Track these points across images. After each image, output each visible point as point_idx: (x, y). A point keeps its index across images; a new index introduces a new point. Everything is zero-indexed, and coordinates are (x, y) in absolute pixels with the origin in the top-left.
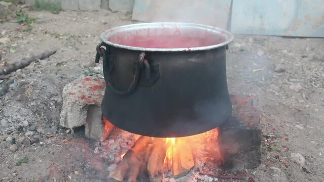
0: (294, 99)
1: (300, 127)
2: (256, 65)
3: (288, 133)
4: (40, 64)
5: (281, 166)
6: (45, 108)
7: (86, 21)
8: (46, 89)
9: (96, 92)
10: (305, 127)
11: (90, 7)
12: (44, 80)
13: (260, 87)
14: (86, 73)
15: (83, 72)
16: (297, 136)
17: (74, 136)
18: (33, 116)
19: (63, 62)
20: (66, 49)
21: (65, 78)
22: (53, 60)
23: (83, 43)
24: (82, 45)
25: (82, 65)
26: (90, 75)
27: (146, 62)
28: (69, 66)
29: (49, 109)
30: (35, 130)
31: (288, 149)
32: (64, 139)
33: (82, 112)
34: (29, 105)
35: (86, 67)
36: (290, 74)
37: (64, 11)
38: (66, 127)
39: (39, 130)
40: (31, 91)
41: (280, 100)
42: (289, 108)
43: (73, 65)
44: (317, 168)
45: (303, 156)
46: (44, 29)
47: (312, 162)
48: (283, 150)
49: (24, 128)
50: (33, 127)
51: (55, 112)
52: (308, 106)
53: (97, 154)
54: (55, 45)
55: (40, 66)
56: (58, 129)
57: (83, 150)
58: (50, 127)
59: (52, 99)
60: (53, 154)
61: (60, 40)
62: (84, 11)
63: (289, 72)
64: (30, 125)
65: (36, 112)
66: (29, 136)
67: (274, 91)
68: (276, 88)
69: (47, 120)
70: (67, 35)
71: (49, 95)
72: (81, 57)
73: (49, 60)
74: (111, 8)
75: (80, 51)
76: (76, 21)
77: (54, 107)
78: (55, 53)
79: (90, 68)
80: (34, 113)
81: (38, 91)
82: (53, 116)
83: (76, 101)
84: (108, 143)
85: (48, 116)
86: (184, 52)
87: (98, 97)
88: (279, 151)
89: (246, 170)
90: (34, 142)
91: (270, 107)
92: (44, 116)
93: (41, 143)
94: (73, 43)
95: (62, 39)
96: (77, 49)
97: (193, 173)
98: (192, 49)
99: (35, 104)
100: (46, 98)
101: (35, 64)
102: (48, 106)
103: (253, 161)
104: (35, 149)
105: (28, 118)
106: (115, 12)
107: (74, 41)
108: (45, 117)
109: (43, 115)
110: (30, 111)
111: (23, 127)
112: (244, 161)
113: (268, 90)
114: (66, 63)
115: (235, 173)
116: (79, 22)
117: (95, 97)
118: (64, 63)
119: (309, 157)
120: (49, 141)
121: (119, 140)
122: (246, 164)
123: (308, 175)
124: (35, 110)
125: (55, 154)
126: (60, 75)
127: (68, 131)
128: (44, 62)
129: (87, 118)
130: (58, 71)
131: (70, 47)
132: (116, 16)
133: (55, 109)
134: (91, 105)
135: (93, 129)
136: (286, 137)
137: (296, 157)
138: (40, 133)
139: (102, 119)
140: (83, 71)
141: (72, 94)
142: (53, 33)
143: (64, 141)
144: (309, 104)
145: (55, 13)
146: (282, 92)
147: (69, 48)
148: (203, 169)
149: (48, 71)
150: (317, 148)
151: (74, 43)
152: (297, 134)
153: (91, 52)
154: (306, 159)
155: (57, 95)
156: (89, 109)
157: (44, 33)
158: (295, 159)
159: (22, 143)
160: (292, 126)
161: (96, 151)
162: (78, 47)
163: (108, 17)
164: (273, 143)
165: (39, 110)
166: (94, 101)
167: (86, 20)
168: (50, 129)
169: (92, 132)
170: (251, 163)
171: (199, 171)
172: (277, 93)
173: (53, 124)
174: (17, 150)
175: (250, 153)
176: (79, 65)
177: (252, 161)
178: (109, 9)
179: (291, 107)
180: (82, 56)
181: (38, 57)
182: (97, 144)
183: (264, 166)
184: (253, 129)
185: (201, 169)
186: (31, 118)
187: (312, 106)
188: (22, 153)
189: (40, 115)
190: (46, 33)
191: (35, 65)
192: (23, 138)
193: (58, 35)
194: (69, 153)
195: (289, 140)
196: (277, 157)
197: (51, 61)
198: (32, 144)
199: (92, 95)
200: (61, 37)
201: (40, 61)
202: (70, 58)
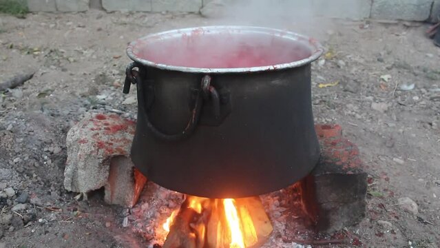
0: (382, 123)
1: (399, 160)
2: (322, 78)
3: (386, 171)
4: (11, 96)
5: (389, 218)
6: (37, 165)
7: (70, 28)
8: (34, 135)
9: (118, 136)
10: (405, 160)
11: (74, 7)
12: (28, 121)
13: (334, 108)
14: (85, 105)
15: (81, 104)
16: (399, 174)
17: (88, 204)
18: (19, 179)
19: (47, 91)
20: (48, 70)
21: (59, 115)
22: (32, 89)
23: (72, 60)
24: (70, 62)
25: (77, 94)
26: (93, 108)
27: (213, 90)
28: (58, 97)
29: (42, 165)
30: (27, 201)
31: (392, 193)
32: (75, 210)
33: (101, 168)
34: (11, 162)
35: (83, 96)
36: (368, 87)
37: (34, 14)
38: (74, 191)
39: (33, 200)
40: (11, 139)
41: (363, 124)
42: (379, 135)
43: (63, 95)
44: (435, 216)
45: (413, 200)
46: (6, 41)
47: (428, 208)
48: (386, 195)
49: (8, 201)
50: (23, 197)
51: (52, 169)
52: (401, 131)
53: (128, 228)
54: (30, 66)
55: (11, 98)
56: (61, 196)
57: (108, 224)
58: (49, 193)
59: (46, 149)
60: (63, 236)
61: (34, 57)
62: (65, 13)
63: (366, 85)
64: (17, 195)
65: (24, 172)
66: (19, 211)
67: (354, 113)
68: (356, 108)
69: (42, 183)
70: (45, 50)
71: (39, 143)
72: (73, 81)
73: (24, 89)
74: (104, 6)
75: (69, 72)
76: (55, 27)
77: (50, 161)
78: (31, 77)
79: (91, 97)
80: (21, 174)
81: (22, 139)
82: (50, 176)
83: (92, 152)
84: (141, 208)
85: (43, 177)
86: (268, 72)
87: (122, 143)
88: (382, 197)
89: (346, 229)
90: (29, 221)
91: (354, 135)
92: (36, 178)
93: (40, 220)
94: (56, 61)
95: (37, 55)
96: (64, 70)
97: (274, 241)
98: (279, 67)
99: (21, 160)
100: (35, 149)
101: (3, 95)
102: (41, 161)
103: (355, 215)
104: (33, 231)
105: (12, 183)
106: (111, 13)
107: (57, 57)
108: (39, 179)
109: (35, 175)
110: (14, 172)
111: (7, 198)
112: (342, 216)
113: (346, 113)
114: (52, 91)
115: (332, 235)
116: (59, 29)
117: (118, 144)
118: (50, 92)
119: (421, 201)
120: (52, 216)
121: (156, 202)
122: (346, 221)
123: (426, 226)
124: (21, 169)
125: (66, 236)
126: (48, 111)
127: (78, 197)
128: (17, 92)
129: (109, 175)
130: (43, 104)
131: (52, 67)
132: (113, 18)
133: (53, 165)
134: (115, 157)
135: (117, 190)
136: (385, 177)
137: (406, 204)
138: (36, 205)
139: (133, 175)
140: (82, 102)
141: (83, 142)
142: (22, 47)
143: (75, 213)
144: (403, 127)
145: (19, 18)
146: (365, 114)
147: (52, 69)
148: (285, 234)
149: (27, 106)
150: (428, 188)
151: (59, 61)
152: (398, 171)
153: (87, 73)
154: (418, 205)
155: (52, 142)
156: (112, 162)
157: (7, 48)
158: (405, 207)
159: (10, 225)
160: (389, 161)
161: (126, 223)
162: (65, 67)
163: (102, 20)
164: (371, 186)
165: (28, 168)
166: (117, 149)
167: (70, 26)
168: (49, 196)
169: (115, 194)
170: (352, 218)
171: (280, 236)
172: (358, 116)
173: (52, 188)
174: (3, 236)
175: (351, 205)
176: (73, 94)
177: (353, 215)
178: (103, 9)
179: (380, 134)
180: (75, 79)
181: (7, 85)
182: (125, 212)
183: (368, 219)
184: (357, 172)
185: (283, 233)
186: (16, 182)
187: (406, 129)
188: (12, 240)
189: (30, 176)
190: (11, 47)
191: (4, 98)
192: (10, 216)
193: (31, 49)
194: (86, 231)
195: (390, 180)
196: (381, 206)
197: (28, 91)
198: (25, 224)
199: (112, 140)
200: (36, 53)
201: (10, 91)
202: (55, 84)
